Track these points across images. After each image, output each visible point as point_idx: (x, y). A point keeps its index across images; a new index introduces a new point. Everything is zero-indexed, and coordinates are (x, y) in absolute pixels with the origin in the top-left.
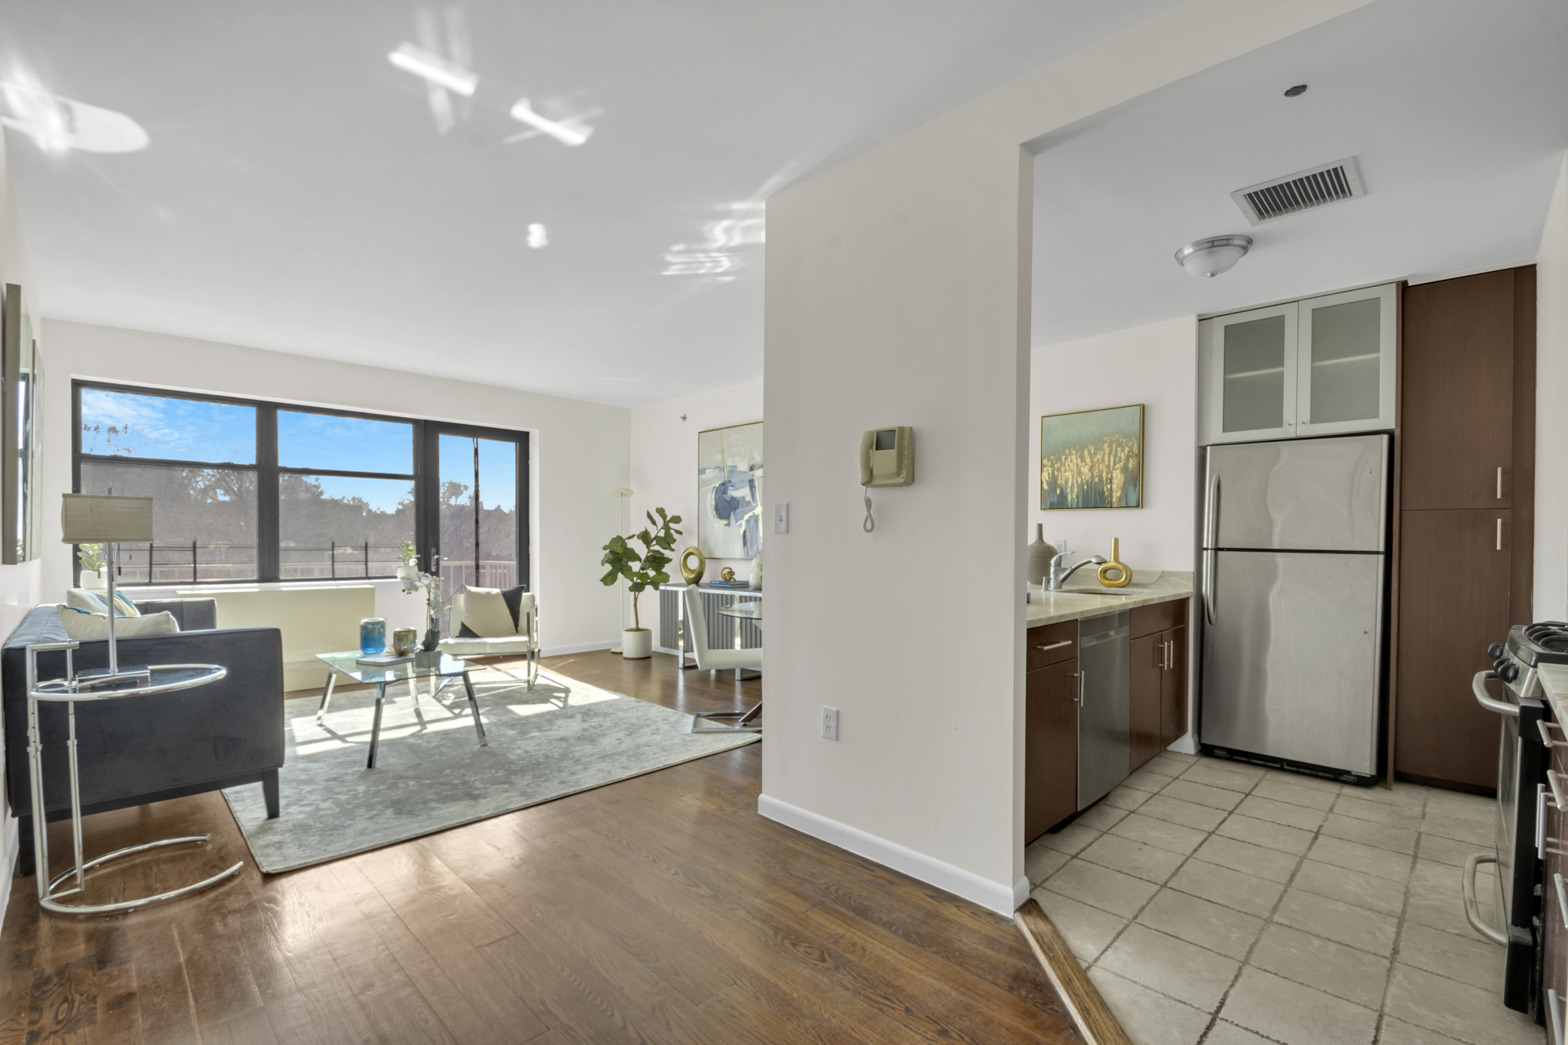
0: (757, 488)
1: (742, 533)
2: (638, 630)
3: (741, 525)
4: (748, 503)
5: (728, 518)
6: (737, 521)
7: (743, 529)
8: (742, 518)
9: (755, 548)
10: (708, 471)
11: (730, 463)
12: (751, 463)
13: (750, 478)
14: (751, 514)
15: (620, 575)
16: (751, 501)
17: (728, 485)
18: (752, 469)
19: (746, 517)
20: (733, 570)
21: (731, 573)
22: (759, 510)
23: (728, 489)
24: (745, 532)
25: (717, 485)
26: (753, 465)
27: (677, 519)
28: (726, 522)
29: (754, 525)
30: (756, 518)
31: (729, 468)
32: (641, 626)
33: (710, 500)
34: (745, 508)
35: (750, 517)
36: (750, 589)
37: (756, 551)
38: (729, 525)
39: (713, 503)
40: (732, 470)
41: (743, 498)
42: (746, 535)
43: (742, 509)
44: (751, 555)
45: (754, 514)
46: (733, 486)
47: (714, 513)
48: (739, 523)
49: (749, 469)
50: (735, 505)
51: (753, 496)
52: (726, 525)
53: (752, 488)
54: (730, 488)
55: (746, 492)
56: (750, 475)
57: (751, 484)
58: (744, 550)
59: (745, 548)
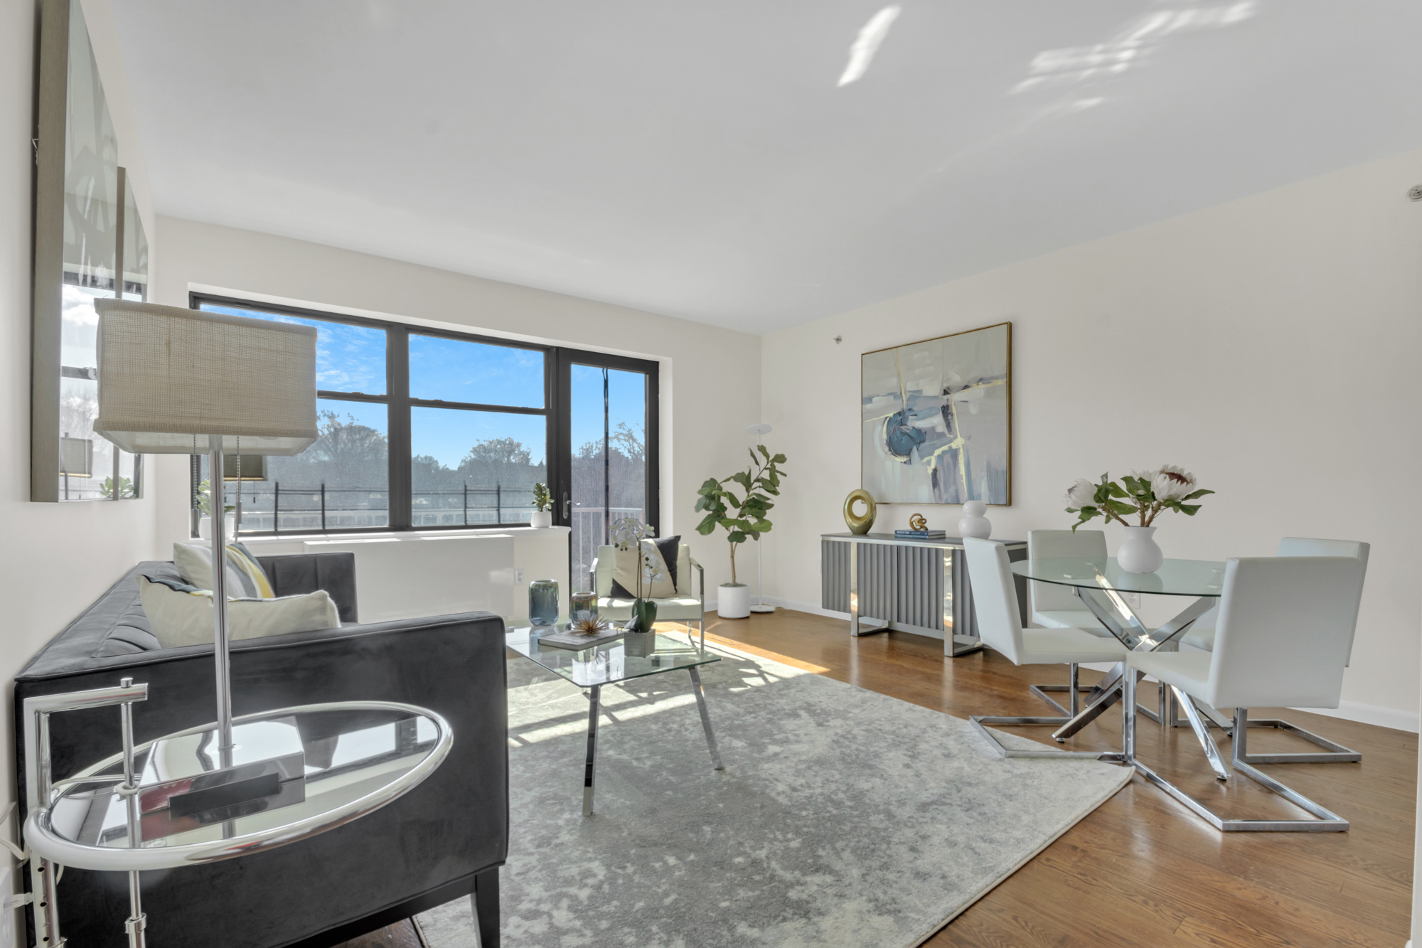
0: (955, 416)
1: (930, 471)
3: (929, 463)
4: (942, 435)
5: (908, 454)
6: (922, 457)
7: (933, 466)
8: (932, 454)
9: (952, 489)
10: (876, 399)
11: (911, 387)
12: (945, 385)
13: (945, 403)
14: (945, 448)
16: (946, 431)
17: (908, 414)
18: (946, 392)
19: (938, 452)
20: (924, 517)
21: (922, 521)
22: (958, 443)
23: (907, 418)
24: (935, 471)
25: (891, 415)
26: (948, 388)
27: (782, 459)
28: (904, 459)
29: (950, 461)
30: (954, 454)
31: (908, 395)
33: (881, 434)
34: (936, 442)
35: (943, 452)
36: (946, 540)
37: (954, 494)
38: (909, 462)
39: (885, 437)
40: (915, 396)
41: (933, 429)
42: (938, 474)
43: (932, 443)
44: (947, 500)
45: (950, 447)
46: (916, 415)
47: (887, 449)
48: (926, 459)
49: (942, 392)
50: (919, 437)
51: (948, 425)
52: (905, 462)
53: (947, 416)
54: (910, 417)
55: (937, 421)
56: (944, 400)
57: (946, 411)
58: (934, 492)
59: (936, 490)
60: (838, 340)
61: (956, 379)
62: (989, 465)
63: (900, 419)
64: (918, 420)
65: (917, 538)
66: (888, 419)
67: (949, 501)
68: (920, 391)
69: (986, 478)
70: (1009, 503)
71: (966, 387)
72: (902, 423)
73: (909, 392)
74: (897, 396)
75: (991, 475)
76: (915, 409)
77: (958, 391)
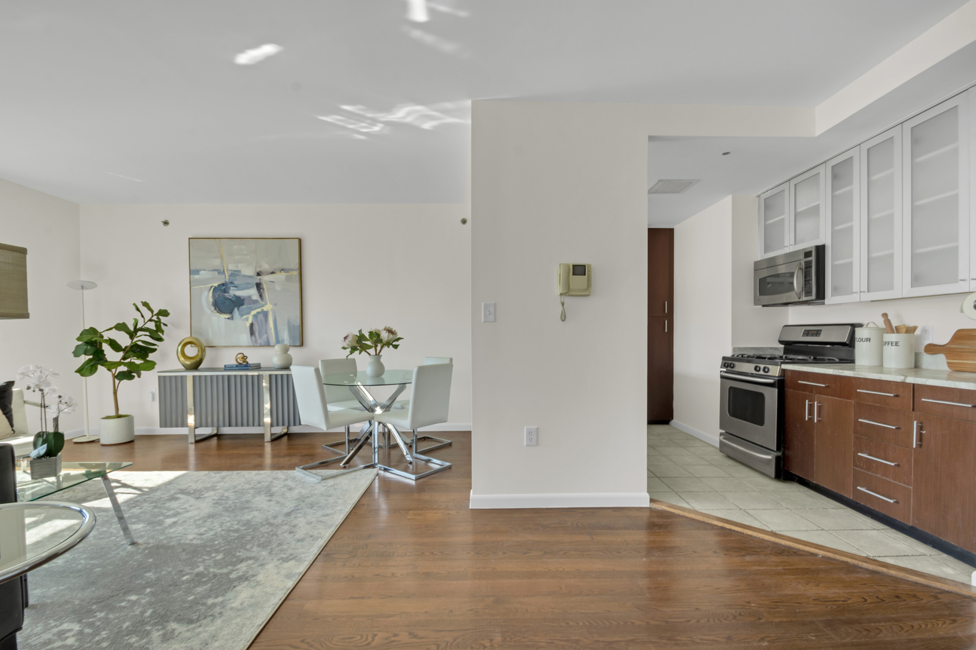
0: (266, 290)
1: (248, 325)
2: (119, 416)
3: (247, 319)
4: (256, 302)
5: (231, 312)
6: (242, 315)
7: (250, 321)
8: (249, 313)
9: (264, 337)
10: (202, 272)
11: (232, 267)
12: (258, 270)
13: (258, 281)
14: (259, 310)
15: (99, 367)
16: (259, 299)
17: (229, 285)
18: (259, 274)
19: (254, 312)
20: (245, 355)
21: (244, 358)
22: (268, 307)
23: (230, 289)
24: (252, 325)
25: (216, 285)
26: (260, 272)
27: (164, 313)
28: (228, 316)
29: (263, 319)
30: (266, 314)
31: (230, 272)
32: (121, 413)
33: (207, 298)
34: (252, 306)
35: (258, 313)
36: (262, 369)
37: (266, 340)
38: (232, 318)
39: (211, 300)
40: (235, 274)
41: (250, 297)
42: (254, 326)
43: (249, 306)
44: (261, 343)
45: (263, 310)
46: (236, 287)
47: (213, 308)
48: (245, 317)
49: (256, 274)
50: (239, 302)
51: (261, 296)
52: (228, 318)
53: (260, 290)
54: (232, 288)
55: (253, 293)
56: (257, 279)
57: (259, 286)
58: (251, 338)
59: (253, 337)
60: (166, 223)
61: (266, 267)
62: (289, 322)
63: (222, 288)
64: (238, 290)
65: (242, 369)
66: (213, 287)
67: (263, 344)
68: (239, 271)
69: (287, 330)
70: (302, 344)
71: (273, 273)
72: (225, 291)
73: (230, 270)
74: (221, 272)
75: (290, 328)
76: (236, 283)
77: (267, 274)
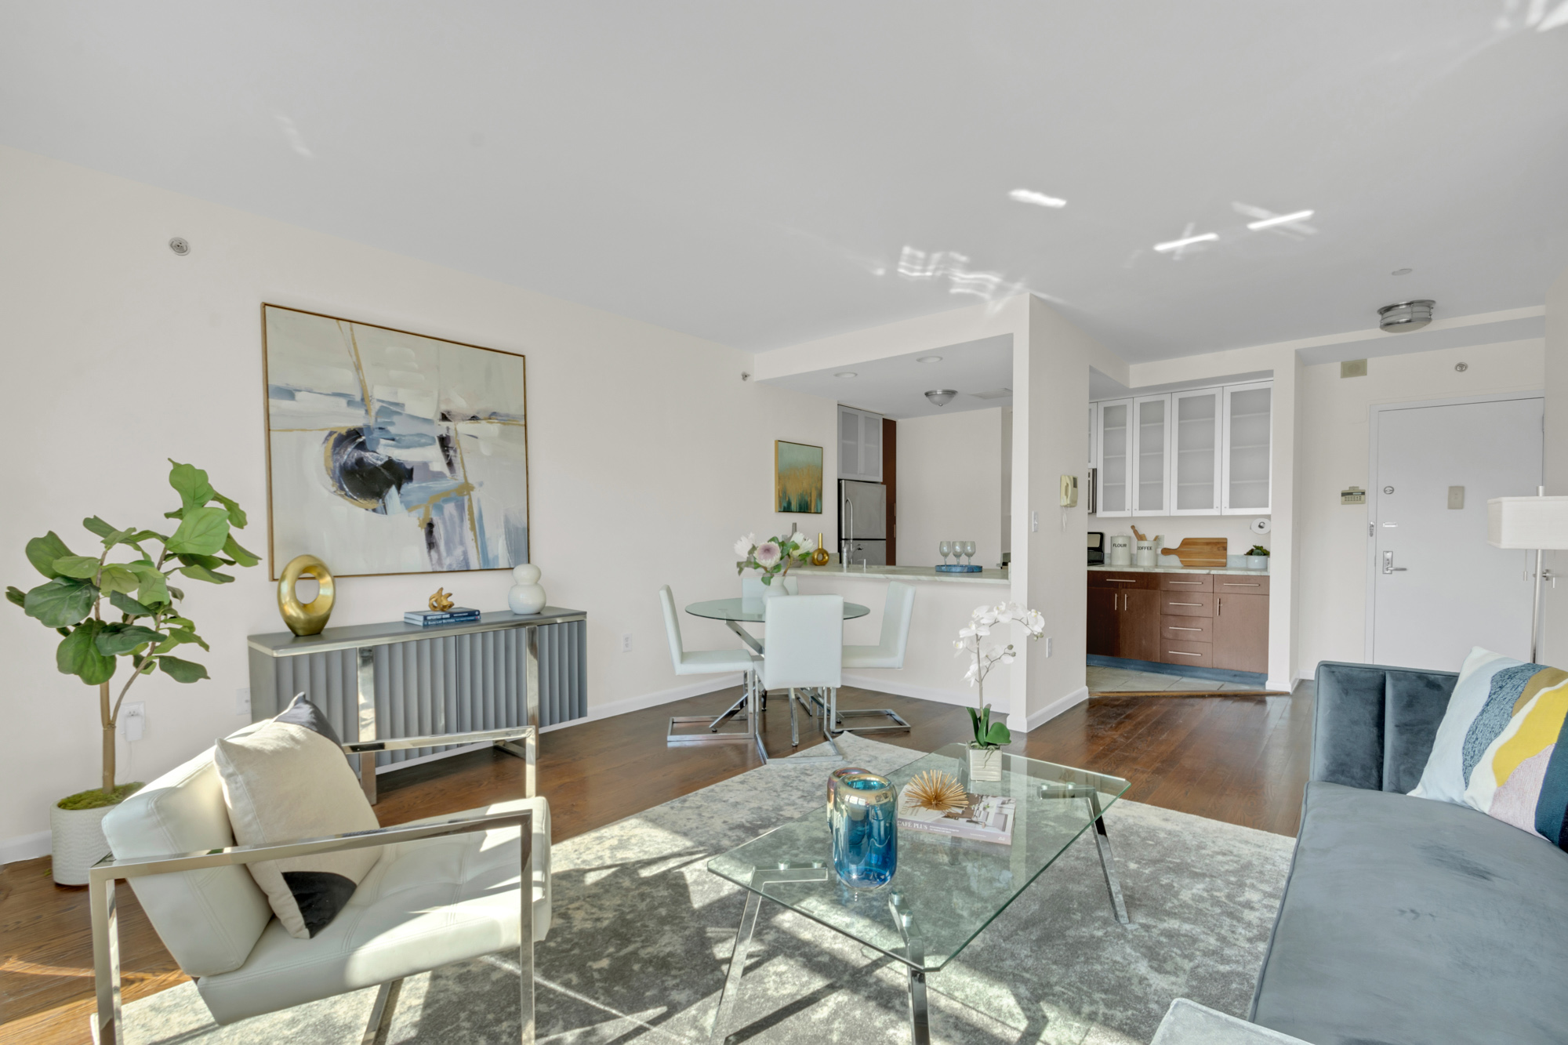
0: (460, 453)
1: (421, 525)
4: (439, 476)
6: (406, 503)
9: (458, 551)
10: (300, 396)
11: (384, 394)
12: (444, 408)
13: (443, 433)
16: (446, 470)
17: (375, 434)
18: (445, 418)
21: (447, 598)
23: (376, 443)
24: (430, 526)
25: (338, 429)
26: (448, 413)
28: (373, 504)
29: (455, 513)
31: (378, 405)
33: (319, 459)
34: (430, 484)
37: (462, 558)
38: (383, 510)
40: (391, 410)
41: (425, 465)
42: (435, 529)
43: (424, 484)
44: (450, 565)
46: (393, 440)
47: (334, 484)
48: (414, 508)
49: (439, 416)
50: (398, 474)
51: (450, 464)
52: (374, 510)
53: (448, 451)
54: (383, 441)
55: (433, 456)
56: (442, 428)
57: (444, 442)
58: (430, 556)
59: (433, 552)
60: (179, 247)
61: (459, 404)
62: (507, 521)
63: (358, 440)
64: (396, 447)
66: (335, 436)
67: (455, 567)
68: (400, 405)
69: (504, 536)
70: (527, 559)
71: (474, 418)
72: (365, 447)
73: (379, 400)
74: (354, 402)
75: (509, 533)
76: (393, 430)
77: (463, 420)
